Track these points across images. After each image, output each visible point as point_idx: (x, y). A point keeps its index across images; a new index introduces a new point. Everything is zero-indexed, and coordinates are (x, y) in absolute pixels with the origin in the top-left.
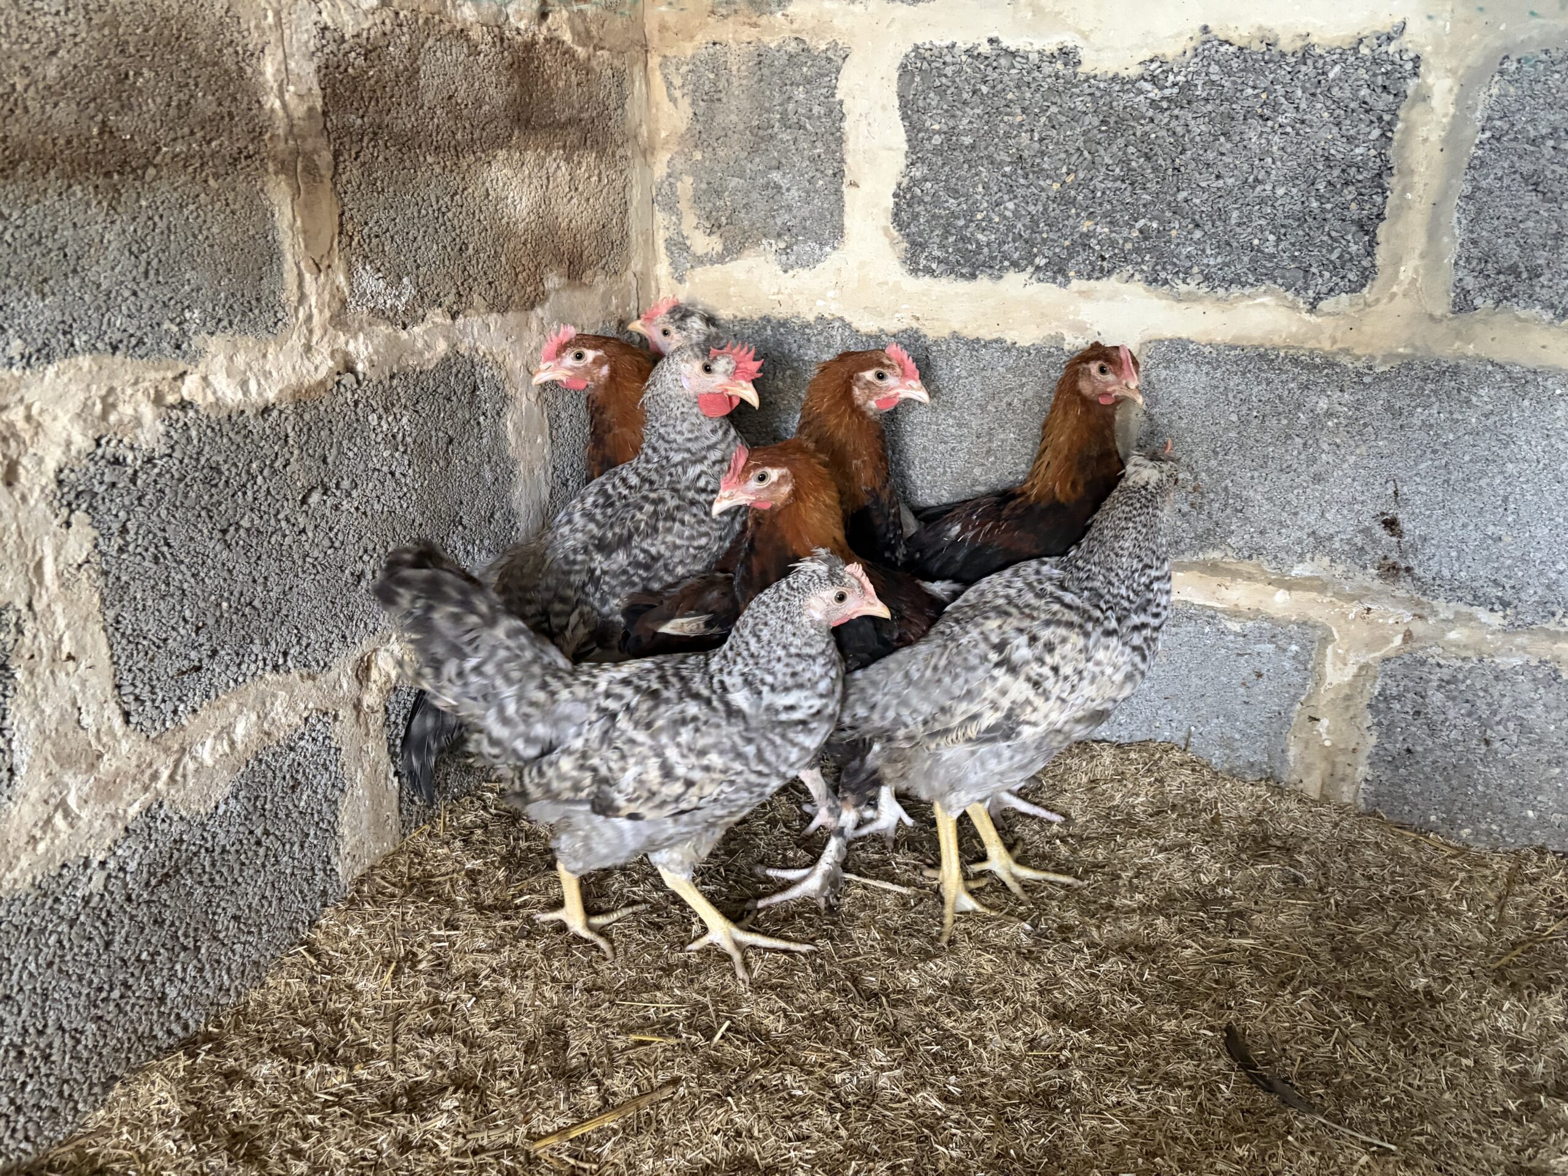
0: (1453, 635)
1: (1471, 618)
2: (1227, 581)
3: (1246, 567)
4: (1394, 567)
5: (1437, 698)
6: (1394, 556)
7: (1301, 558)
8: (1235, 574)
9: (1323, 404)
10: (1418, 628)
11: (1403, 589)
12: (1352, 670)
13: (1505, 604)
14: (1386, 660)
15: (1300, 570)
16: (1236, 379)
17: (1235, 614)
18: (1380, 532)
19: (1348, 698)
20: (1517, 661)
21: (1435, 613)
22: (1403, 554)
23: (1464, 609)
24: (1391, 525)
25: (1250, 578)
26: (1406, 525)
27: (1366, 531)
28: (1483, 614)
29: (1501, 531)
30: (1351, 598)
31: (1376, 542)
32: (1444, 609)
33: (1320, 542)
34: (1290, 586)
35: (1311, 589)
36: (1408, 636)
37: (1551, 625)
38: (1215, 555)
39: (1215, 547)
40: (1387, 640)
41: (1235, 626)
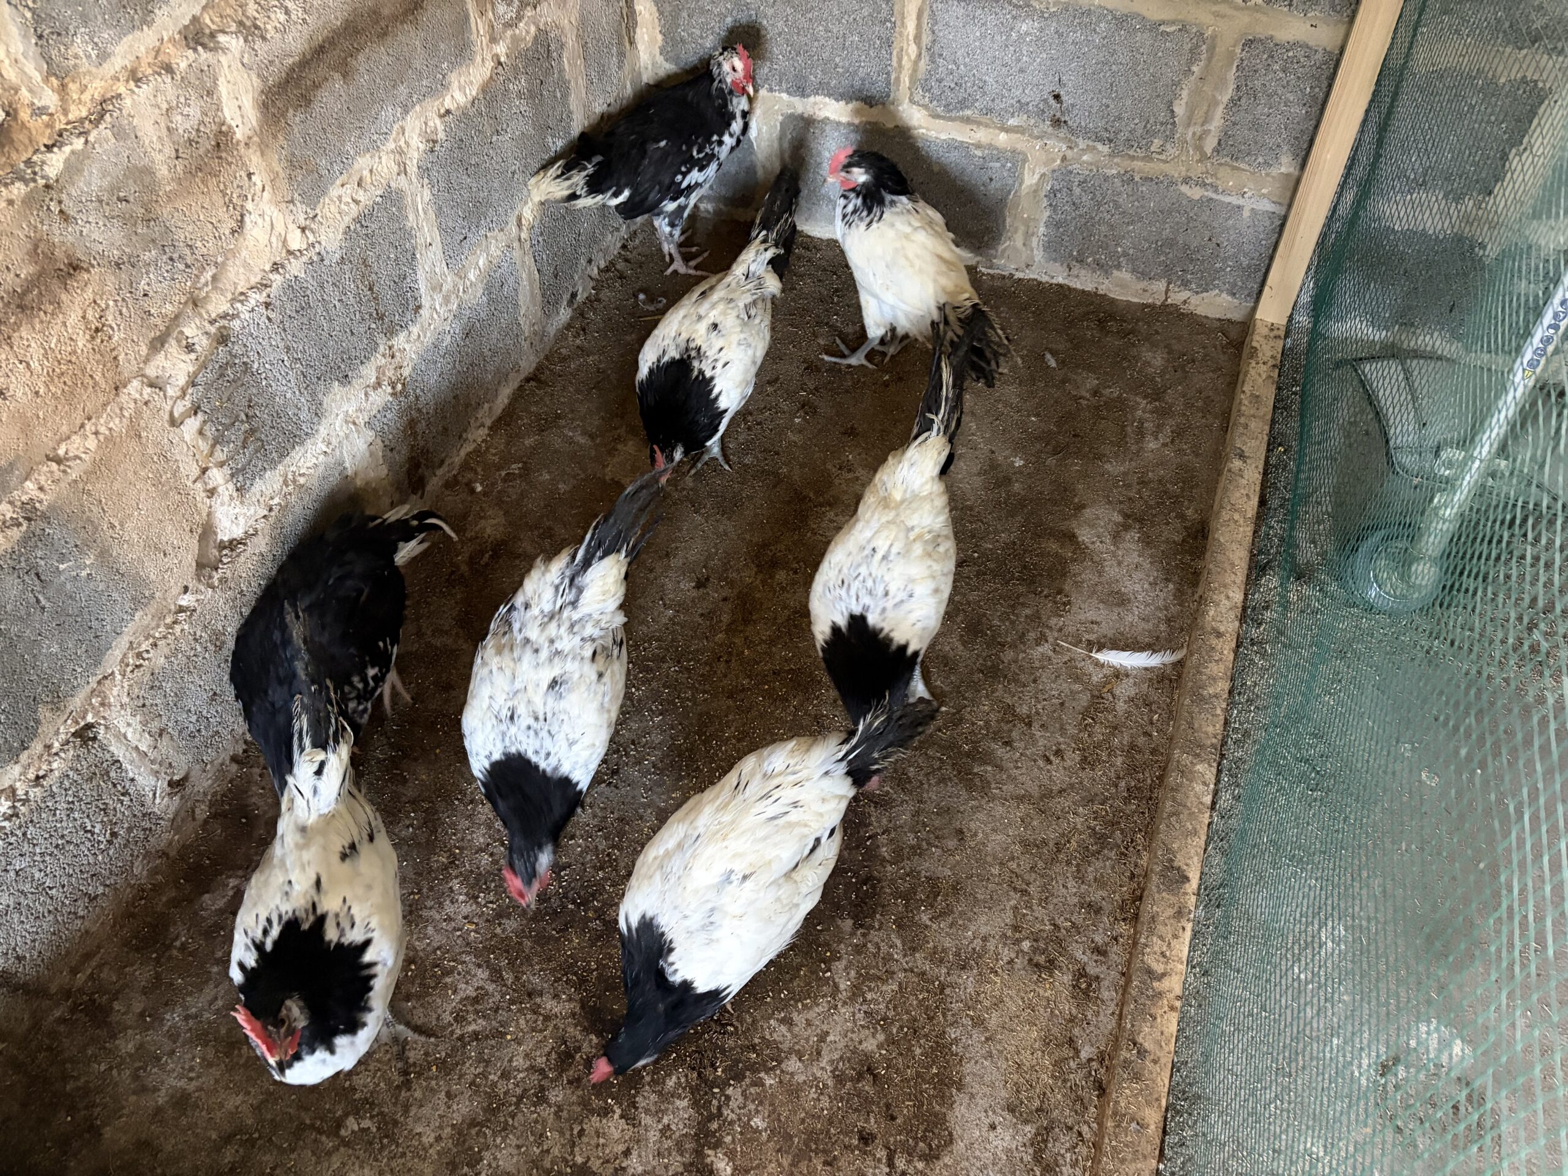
0: (1085, 158)
1: (1094, 148)
2: (974, 127)
3: (984, 119)
4: (1058, 120)
5: (1077, 191)
6: (1058, 114)
7: (1013, 115)
8: (979, 123)
9: (1024, 28)
10: (1069, 154)
11: (1063, 132)
12: (1037, 177)
13: (1111, 141)
14: (1054, 171)
15: (1012, 122)
16: (979, 12)
17: (978, 146)
18: (1052, 101)
19: (1035, 191)
20: (1114, 172)
21: (1077, 145)
22: (1063, 113)
23: (1091, 143)
24: (1057, 97)
25: (987, 126)
26: (1064, 98)
27: (1045, 101)
28: (1100, 146)
29: (1109, 102)
30: (1037, 138)
31: (1050, 107)
32: (1082, 144)
33: (1022, 106)
34: (1007, 130)
35: (1017, 132)
36: (1064, 159)
37: (1131, 153)
38: (968, 112)
39: (968, 107)
40: (1054, 161)
41: (979, 153)
